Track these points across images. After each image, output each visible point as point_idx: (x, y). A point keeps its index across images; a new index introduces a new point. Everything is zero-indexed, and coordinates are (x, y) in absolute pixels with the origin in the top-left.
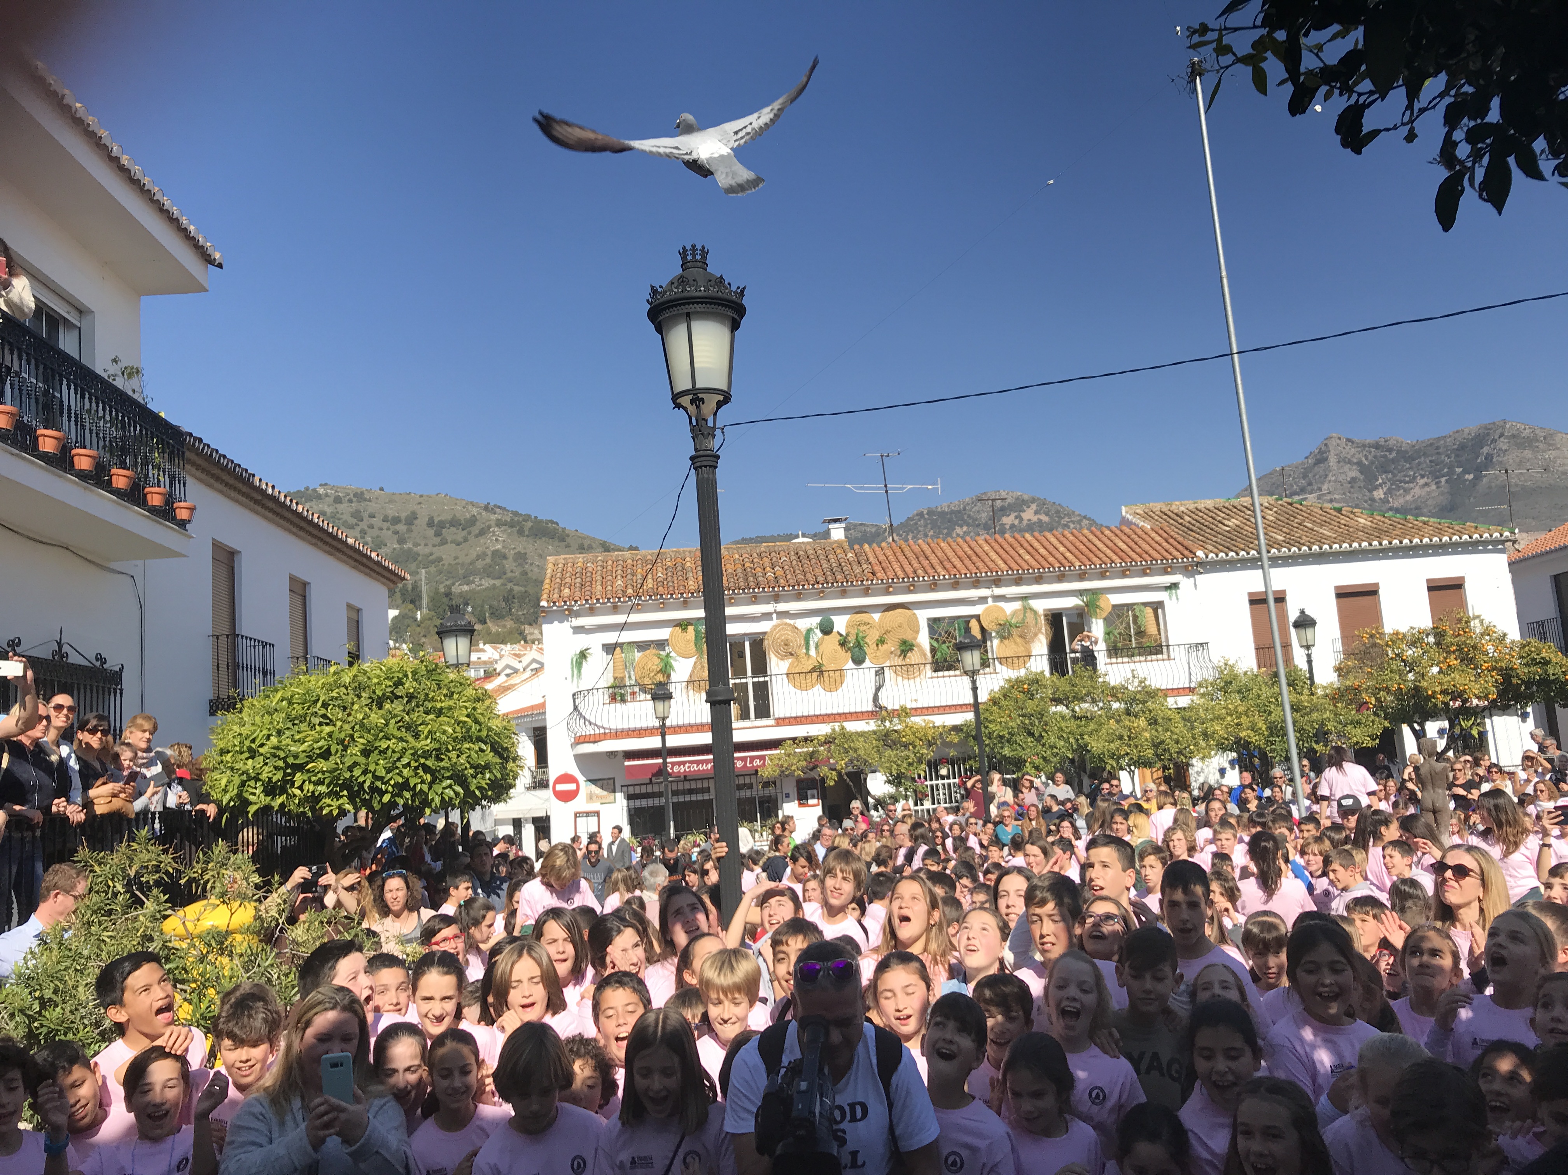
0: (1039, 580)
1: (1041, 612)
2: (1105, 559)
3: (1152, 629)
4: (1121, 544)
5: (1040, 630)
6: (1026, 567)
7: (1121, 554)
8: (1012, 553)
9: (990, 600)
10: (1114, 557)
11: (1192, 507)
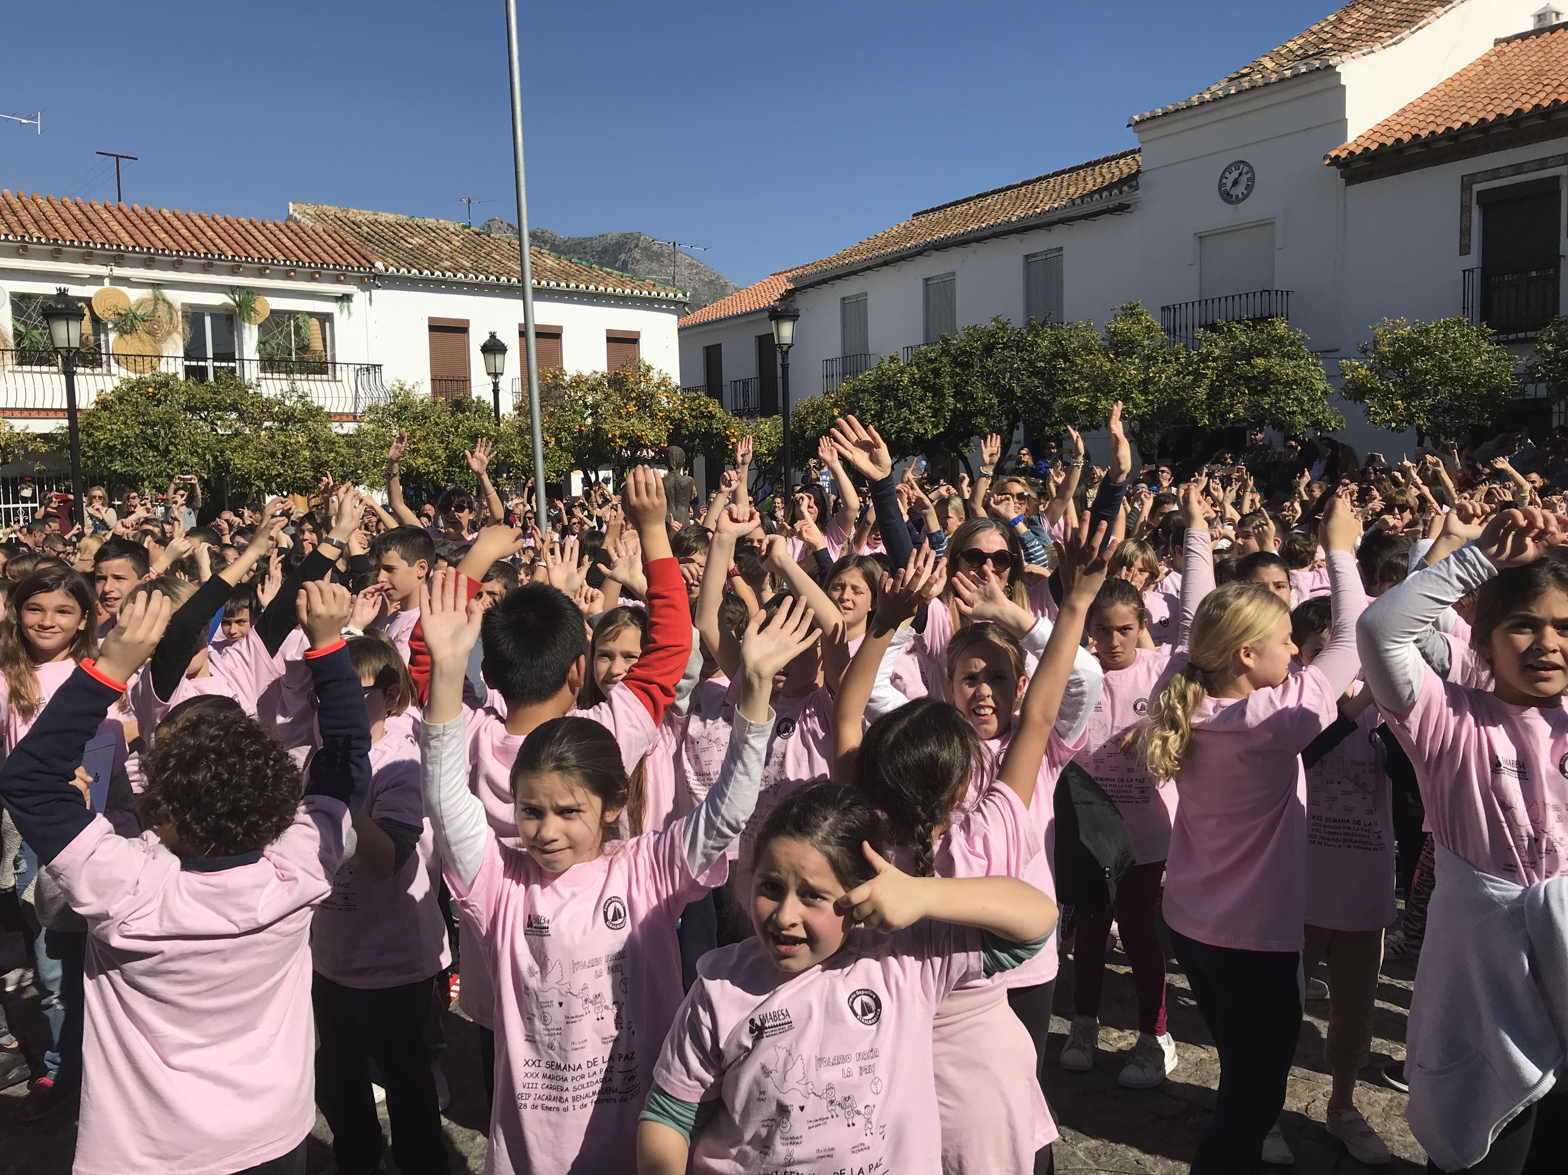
0: (177, 266)
1: (178, 306)
2: (265, 253)
3: (317, 345)
4: (285, 240)
5: (175, 328)
6: (161, 246)
7: (286, 251)
8: (142, 226)
9: (107, 281)
10: (277, 253)
11: (371, 218)
